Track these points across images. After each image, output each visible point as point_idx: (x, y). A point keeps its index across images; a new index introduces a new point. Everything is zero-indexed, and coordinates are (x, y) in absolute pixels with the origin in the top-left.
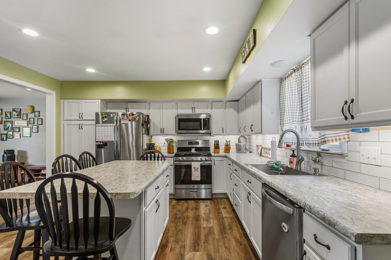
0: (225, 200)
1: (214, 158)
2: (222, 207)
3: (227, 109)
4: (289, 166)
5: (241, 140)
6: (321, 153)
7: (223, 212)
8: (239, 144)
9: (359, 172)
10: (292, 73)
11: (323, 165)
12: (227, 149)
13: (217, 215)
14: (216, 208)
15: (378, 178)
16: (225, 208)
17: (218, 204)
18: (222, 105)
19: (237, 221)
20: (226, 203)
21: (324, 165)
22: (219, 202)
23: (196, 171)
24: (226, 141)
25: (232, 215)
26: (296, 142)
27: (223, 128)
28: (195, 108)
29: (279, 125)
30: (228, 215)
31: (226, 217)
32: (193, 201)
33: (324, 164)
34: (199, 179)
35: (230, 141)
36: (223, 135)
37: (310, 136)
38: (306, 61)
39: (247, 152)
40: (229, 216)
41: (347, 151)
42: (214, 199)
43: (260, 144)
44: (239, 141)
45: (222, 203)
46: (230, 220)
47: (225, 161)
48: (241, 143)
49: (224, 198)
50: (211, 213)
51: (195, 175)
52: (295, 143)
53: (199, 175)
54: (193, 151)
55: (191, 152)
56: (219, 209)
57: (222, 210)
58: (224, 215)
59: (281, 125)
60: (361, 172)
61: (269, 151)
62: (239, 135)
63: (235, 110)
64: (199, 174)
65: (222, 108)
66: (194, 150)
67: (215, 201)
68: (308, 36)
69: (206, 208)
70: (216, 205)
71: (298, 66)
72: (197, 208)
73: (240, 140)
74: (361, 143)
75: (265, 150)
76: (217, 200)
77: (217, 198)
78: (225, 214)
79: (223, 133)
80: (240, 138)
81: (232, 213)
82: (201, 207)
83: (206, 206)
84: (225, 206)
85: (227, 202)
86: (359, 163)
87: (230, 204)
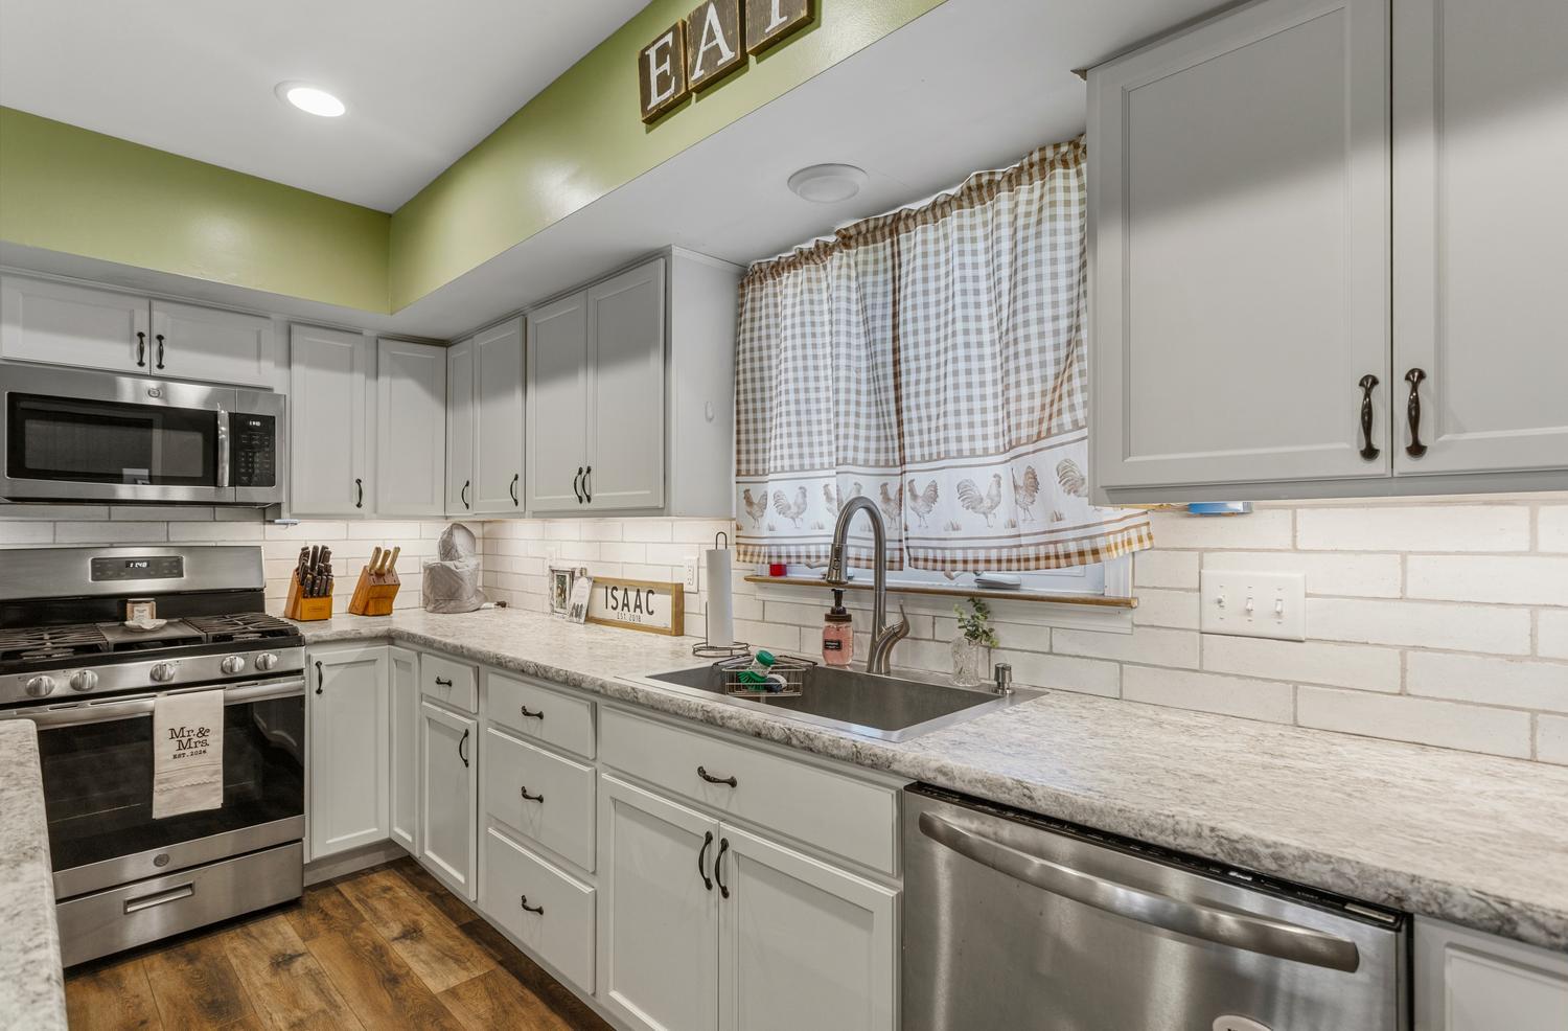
0: (383, 880)
1: (317, 654)
2: (395, 935)
3: (381, 379)
4: (822, 664)
5: (459, 548)
6: (985, 600)
7: (418, 968)
8: (448, 563)
9: (1197, 667)
10: (828, 250)
11: (998, 648)
12: (378, 590)
13: (385, 999)
14: (355, 953)
15: (1291, 686)
16: (412, 933)
17: (356, 920)
18: (352, 350)
19: (526, 991)
20: (402, 894)
21: (1004, 649)
22: (357, 905)
23: (188, 752)
24: (378, 550)
25: (481, 965)
26: (873, 554)
27: (359, 481)
28: (160, 338)
29: (734, 479)
30: (456, 977)
31: (452, 992)
32: (156, 960)
33: (1001, 645)
34: (215, 801)
35: (397, 550)
36: (361, 518)
37: (954, 529)
38: (915, 206)
39: (485, 605)
40: (464, 976)
41: (1134, 587)
42: (316, 894)
43: (577, 565)
44: (447, 550)
45: (381, 906)
46: (488, 1002)
47: (384, 665)
48: (456, 563)
49: (373, 870)
50: (338, 998)
51: (183, 783)
52: (858, 559)
53: (216, 773)
54: (143, 618)
55: (132, 631)
56: (380, 952)
57: (401, 952)
58: (435, 985)
59: (741, 479)
60: (1205, 668)
61: (643, 595)
62: (447, 518)
63: (428, 384)
64: (213, 768)
65: (352, 369)
66: (147, 613)
67: (325, 903)
68: (1075, 71)
69: (285, 976)
70: (345, 933)
71: (867, 221)
72: (220, 997)
73: (453, 546)
74: (1205, 554)
75: (619, 594)
76: (335, 898)
77: (328, 885)
78: (433, 974)
79: (359, 505)
80: (450, 533)
81: (471, 948)
82: (250, 983)
83: (282, 962)
84: (406, 920)
85: (403, 892)
86: (1198, 635)
87: (428, 897)
